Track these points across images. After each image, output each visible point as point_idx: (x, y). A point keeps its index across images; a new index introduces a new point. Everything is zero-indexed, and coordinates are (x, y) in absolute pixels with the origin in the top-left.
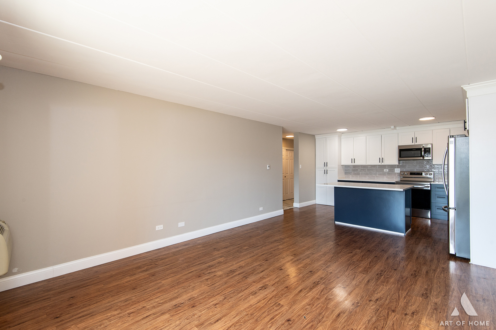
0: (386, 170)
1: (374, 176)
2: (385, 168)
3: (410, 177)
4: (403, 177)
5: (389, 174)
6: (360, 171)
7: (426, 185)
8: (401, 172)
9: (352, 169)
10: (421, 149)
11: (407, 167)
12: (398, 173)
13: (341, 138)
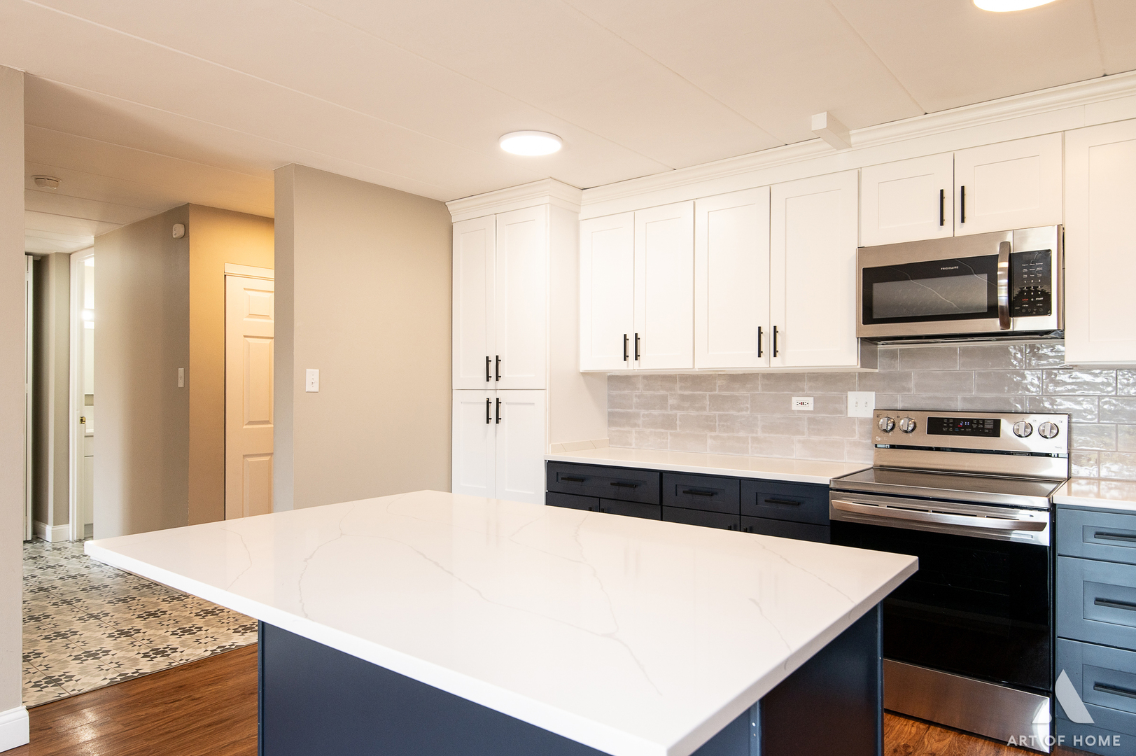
0: (801, 403)
1: (742, 434)
2: (799, 391)
3: (930, 449)
4: (892, 447)
5: (815, 423)
6: (678, 408)
7: (1023, 516)
8: (878, 412)
9: (639, 397)
10: (994, 259)
11: (912, 384)
12: (862, 422)
13: (581, 217)
